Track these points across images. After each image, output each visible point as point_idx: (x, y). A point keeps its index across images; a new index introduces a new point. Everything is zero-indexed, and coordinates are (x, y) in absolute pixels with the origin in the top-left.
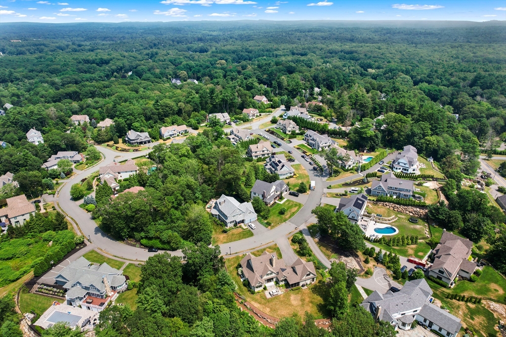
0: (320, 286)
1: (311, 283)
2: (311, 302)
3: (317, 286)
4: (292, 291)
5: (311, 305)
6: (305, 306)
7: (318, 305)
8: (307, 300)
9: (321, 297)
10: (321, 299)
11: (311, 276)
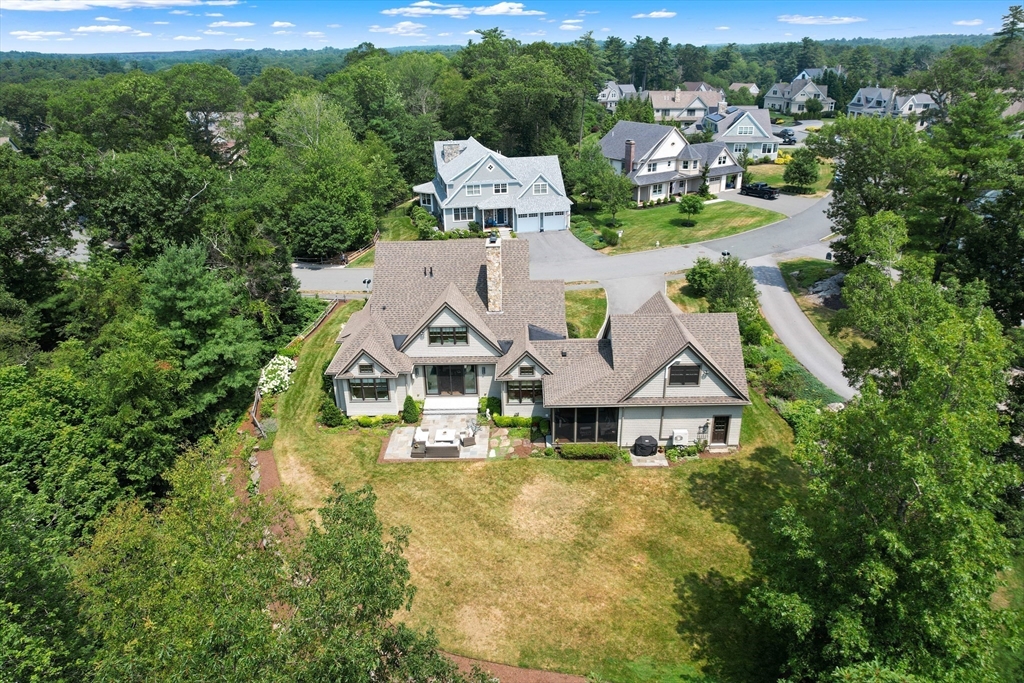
0: (757, 474)
1: (700, 449)
2: (653, 548)
3: (738, 470)
4: (554, 462)
5: (639, 562)
6: (590, 559)
7: (692, 578)
8: (633, 525)
9: (744, 534)
10: (742, 550)
11: (707, 389)
